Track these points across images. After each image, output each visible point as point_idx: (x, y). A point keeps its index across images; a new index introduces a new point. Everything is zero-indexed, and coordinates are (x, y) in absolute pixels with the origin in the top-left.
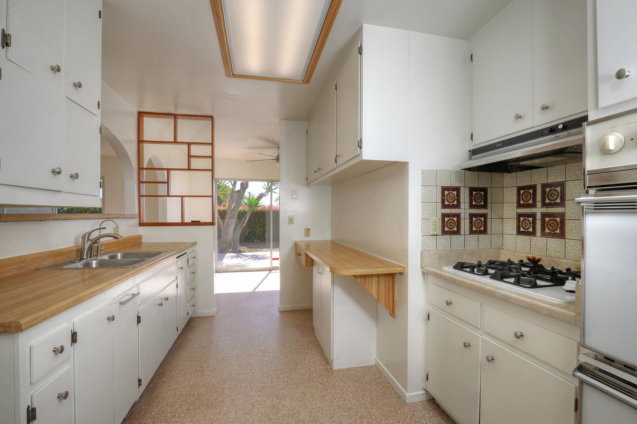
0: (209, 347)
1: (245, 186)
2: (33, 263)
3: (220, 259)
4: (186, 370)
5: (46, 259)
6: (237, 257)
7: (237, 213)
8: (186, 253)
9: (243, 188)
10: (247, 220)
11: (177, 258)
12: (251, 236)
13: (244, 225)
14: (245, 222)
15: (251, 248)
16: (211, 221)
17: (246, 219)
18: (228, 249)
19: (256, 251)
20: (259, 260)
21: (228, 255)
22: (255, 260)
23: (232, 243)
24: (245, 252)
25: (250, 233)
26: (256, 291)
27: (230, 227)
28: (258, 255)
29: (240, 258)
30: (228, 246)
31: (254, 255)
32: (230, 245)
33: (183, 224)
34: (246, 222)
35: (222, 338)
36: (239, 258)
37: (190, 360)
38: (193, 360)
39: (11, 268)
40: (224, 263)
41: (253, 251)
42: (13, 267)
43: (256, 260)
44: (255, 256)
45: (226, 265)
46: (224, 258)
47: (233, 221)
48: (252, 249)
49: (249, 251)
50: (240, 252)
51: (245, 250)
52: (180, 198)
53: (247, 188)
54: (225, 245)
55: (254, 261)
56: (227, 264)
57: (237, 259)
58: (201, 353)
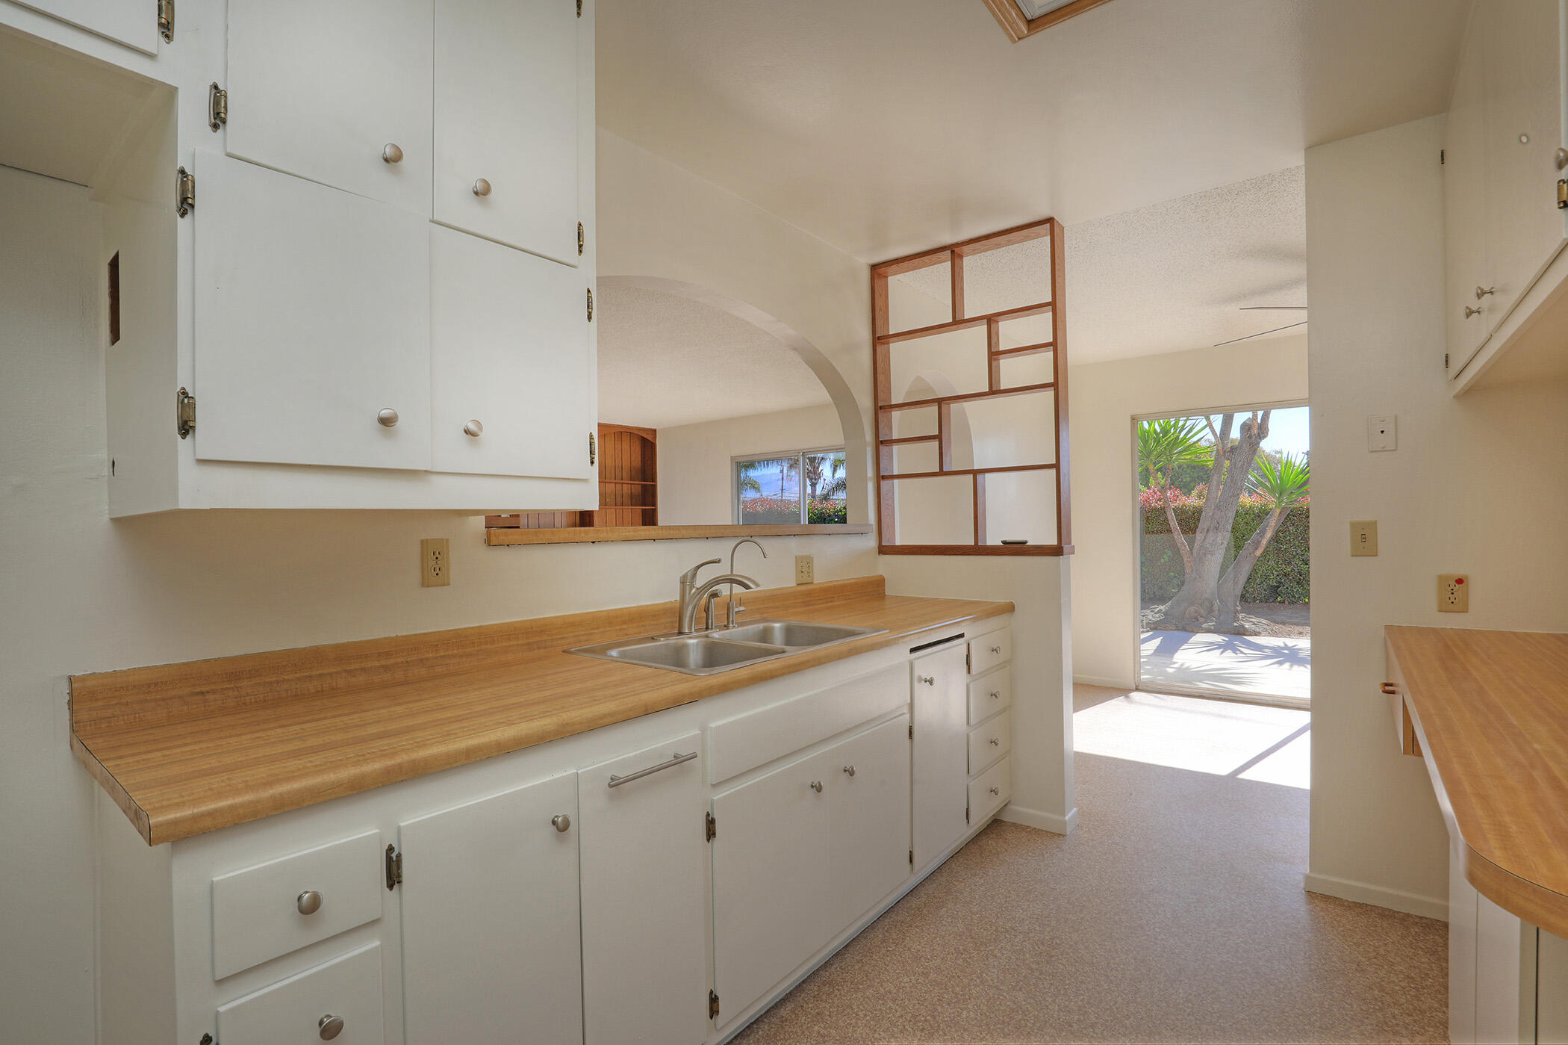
0: (993, 948)
1: (1255, 431)
2: (566, 635)
3: (1167, 650)
4: (890, 1004)
5: (597, 628)
6: (1223, 647)
7: (1231, 515)
8: (962, 636)
9: (1250, 437)
10: (1269, 534)
11: (913, 650)
12: (1286, 585)
13: (1259, 553)
14: (1260, 542)
15: (1284, 623)
16: (1055, 543)
17: (1263, 533)
18: (1202, 620)
19: (1300, 633)
20: (1296, 668)
21: (1200, 637)
22: (1280, 663)
23: (1217, 603)
24: (1257, 634)
25: (1286, 575)
26: (1240, 776)
27: (1209, 556)
28: (1300, 649)
29: (1235, 650)
30: (1202, 611)
31: (1286, 647)
32: (1211, 611)
33: (979, 550)
34: (1264, 542)
35: (1048, 929)
36: (1229, 653)
37: (920, 970)
38: (926, 975)
39: (512, 643)
40: (1177, 663)
41: (1289, 635)
42: (515, 643)
43: (1287, 665)
44: (1286, 651)
45: (1179, 669)
46: (1183, 647)
47: (1218, 539)
48: (1286, 628)
49: (1274, 634)
50: (1240, 632)
51: (1258, 630)
52: (971, 476)
53: (1264, 437)
54: (1192, 609)
55: (1276, 666)
56: (1186, 665)
57: (1222, 653)
58: (960, 961)
